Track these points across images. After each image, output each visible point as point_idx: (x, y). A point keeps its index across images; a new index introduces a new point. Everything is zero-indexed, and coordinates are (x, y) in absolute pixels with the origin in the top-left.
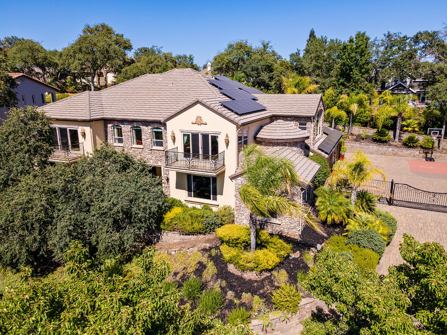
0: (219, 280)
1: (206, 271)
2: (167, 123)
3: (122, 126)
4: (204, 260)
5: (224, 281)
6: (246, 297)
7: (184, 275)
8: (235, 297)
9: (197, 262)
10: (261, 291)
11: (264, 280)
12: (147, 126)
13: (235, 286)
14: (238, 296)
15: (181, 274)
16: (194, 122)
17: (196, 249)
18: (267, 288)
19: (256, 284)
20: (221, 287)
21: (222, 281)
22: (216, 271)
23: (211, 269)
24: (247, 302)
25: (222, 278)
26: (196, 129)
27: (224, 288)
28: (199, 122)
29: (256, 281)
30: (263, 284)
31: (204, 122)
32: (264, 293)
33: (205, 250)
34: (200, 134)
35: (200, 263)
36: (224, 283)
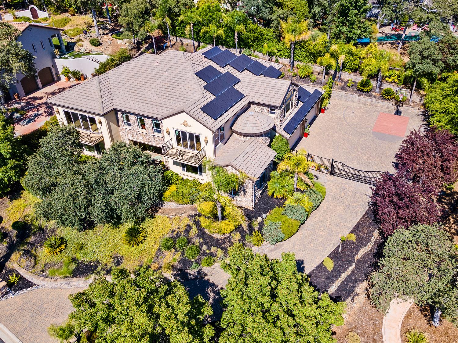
0: (199, 238)
1: (191, 231)
2: (163, 121)
3: (129, 115)
4: (191, 223)
5: (201, 239)
6: (213, 249)
7: (178, 233)
8: (207, 249)
9: (186, 224)
10: (223, 246)
11: (225, 238)
12: (148, 119)
13: (208, 242)
14: (209, 248)
15: (176, 232)
16: (182, 124)
17: (186, 215)
18: (227, 244)
19: (220, 241)
20: (199, 242)
21: (200, 238)
22: (197, 232)
23: (194, 231)
24: (214, 252)
25: (201, 237)
26: (184, 129)
27: (201, 243)
28: (185, 124)
29: (221, 239)
30: (225, 241)
31: (189, 125)
32: (225, 246)
33: (192, 216)
34: (187, 133)
35: (188, 225)
36: (201, 240)
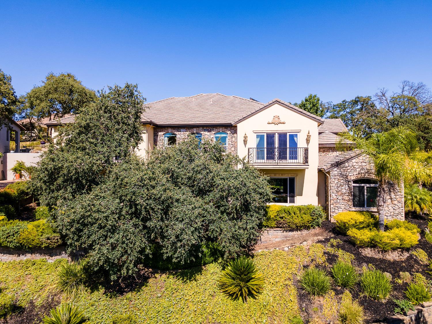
2: (238, 125)
3: (177, 133)
4: (329, 250)
9: (322, 253)
11: (408, 260)
12: (209, 131)
16: (270, 122)
19: (404, 264)
22: (353, 257)
26: (272, 128)
28: (277, 121)
29: (402, 262)
30: (410, 263)
31: (282, 121)
33: (322, 241)
34: (277, 134)
35: (327, 253)
